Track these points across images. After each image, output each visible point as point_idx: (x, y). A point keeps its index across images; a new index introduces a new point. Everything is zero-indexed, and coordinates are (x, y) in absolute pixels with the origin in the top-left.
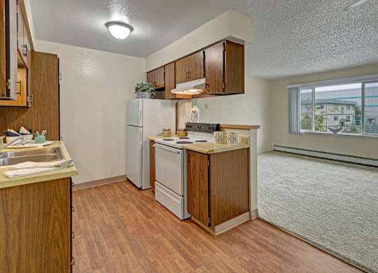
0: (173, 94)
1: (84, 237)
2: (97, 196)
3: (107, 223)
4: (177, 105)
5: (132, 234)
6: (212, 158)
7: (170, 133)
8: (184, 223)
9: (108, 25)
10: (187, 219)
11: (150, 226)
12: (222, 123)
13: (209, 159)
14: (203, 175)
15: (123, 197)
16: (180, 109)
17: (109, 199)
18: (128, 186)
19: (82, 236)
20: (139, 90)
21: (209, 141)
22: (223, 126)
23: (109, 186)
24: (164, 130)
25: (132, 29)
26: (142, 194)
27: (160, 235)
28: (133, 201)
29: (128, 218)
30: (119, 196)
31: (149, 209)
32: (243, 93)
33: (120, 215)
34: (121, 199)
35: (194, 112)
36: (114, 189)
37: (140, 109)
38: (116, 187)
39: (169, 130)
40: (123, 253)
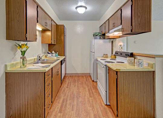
0: (108, 36)
1: (64, 96)
2: (77, 80)
3: (74, 93)
4: (112, 42)
5: (80, 102)
6: (118, 73)
7: (108, 56)
8: (106, 107)
9: (76, 8)
10: (108, 105)
11: (89, 101)
12: (135, 52)
13: (117, 74)
14: (114, 83)
15: (85, 83)
16: (114, 44)
17: (80, 82)
18: (89, 78)
19: (63, 95)
20: (95, 35)
21: (125, 62)
22: (135, 54)
23: (83, 76)
24: (104, 54)
25: (86, 8)
26: (93, 84)
27: (91, 108)
28: (88, 86)
29: (82, 94)
30: (84, 82)
31: (92, 92)
32: (150, 31)
33: (80, 91)
34: (84, 83)
35: (120, 45)
36: (84, 78)
37: (93, 44)
38: (85, 77)
39: (107, 55)
40: (72, 111)
